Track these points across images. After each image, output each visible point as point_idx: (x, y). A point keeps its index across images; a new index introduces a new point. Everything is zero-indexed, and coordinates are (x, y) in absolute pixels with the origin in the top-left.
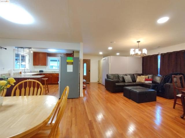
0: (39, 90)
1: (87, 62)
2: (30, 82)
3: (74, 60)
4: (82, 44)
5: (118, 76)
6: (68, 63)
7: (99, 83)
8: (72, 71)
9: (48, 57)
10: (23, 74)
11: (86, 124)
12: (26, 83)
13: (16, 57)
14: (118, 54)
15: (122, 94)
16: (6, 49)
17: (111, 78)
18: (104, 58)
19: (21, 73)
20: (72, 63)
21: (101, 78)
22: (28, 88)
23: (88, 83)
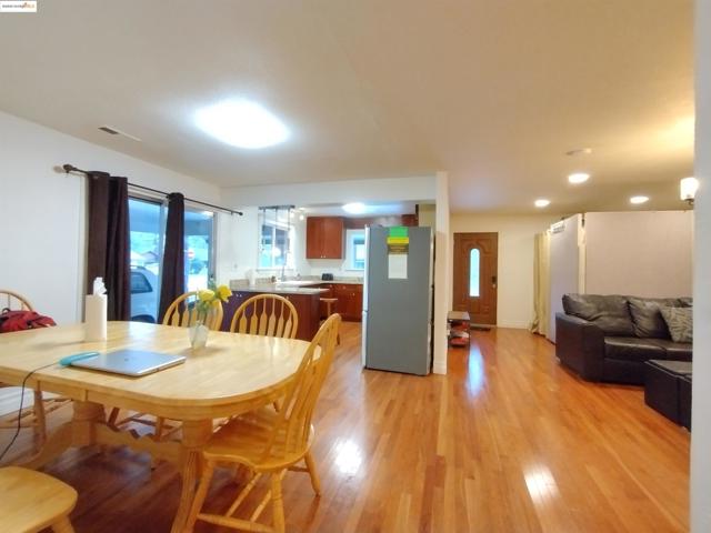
0: (289, 323)
1: (483, 243)
2: (269, 300)
3: (411, 239)
4: (442, 177)
6: (391, 249)
7: (536, 334)
8: (404, 275)
9: (349, 231)
10: (278, 282)
11: (420, 464)
12: (260, 302)
13: (264, 234)
14: (638, 200)
16: (241, 214)
17: (582, 312)
18: (559, 224)
19: (273, 279)
20: (405, 249)
21: (545, 312)
22: (264, 316)
23: (487, 330)
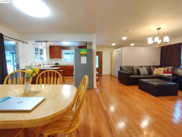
1: (99, 54)
2: (50, 72)
3: (87, 52)
4: (95, 35)
5: (132, 68)
6: (82, 55)
7: (111, 75)
8: (86, 63)
10: (42, 66)
14: (132, 45)
15: (137, 87)
16: (27, 43)
17: (124, 70)
18: (117, 50)
19: (40, 65)
20: (86, 55)
21: (113, 71)
23: (101, 76)
